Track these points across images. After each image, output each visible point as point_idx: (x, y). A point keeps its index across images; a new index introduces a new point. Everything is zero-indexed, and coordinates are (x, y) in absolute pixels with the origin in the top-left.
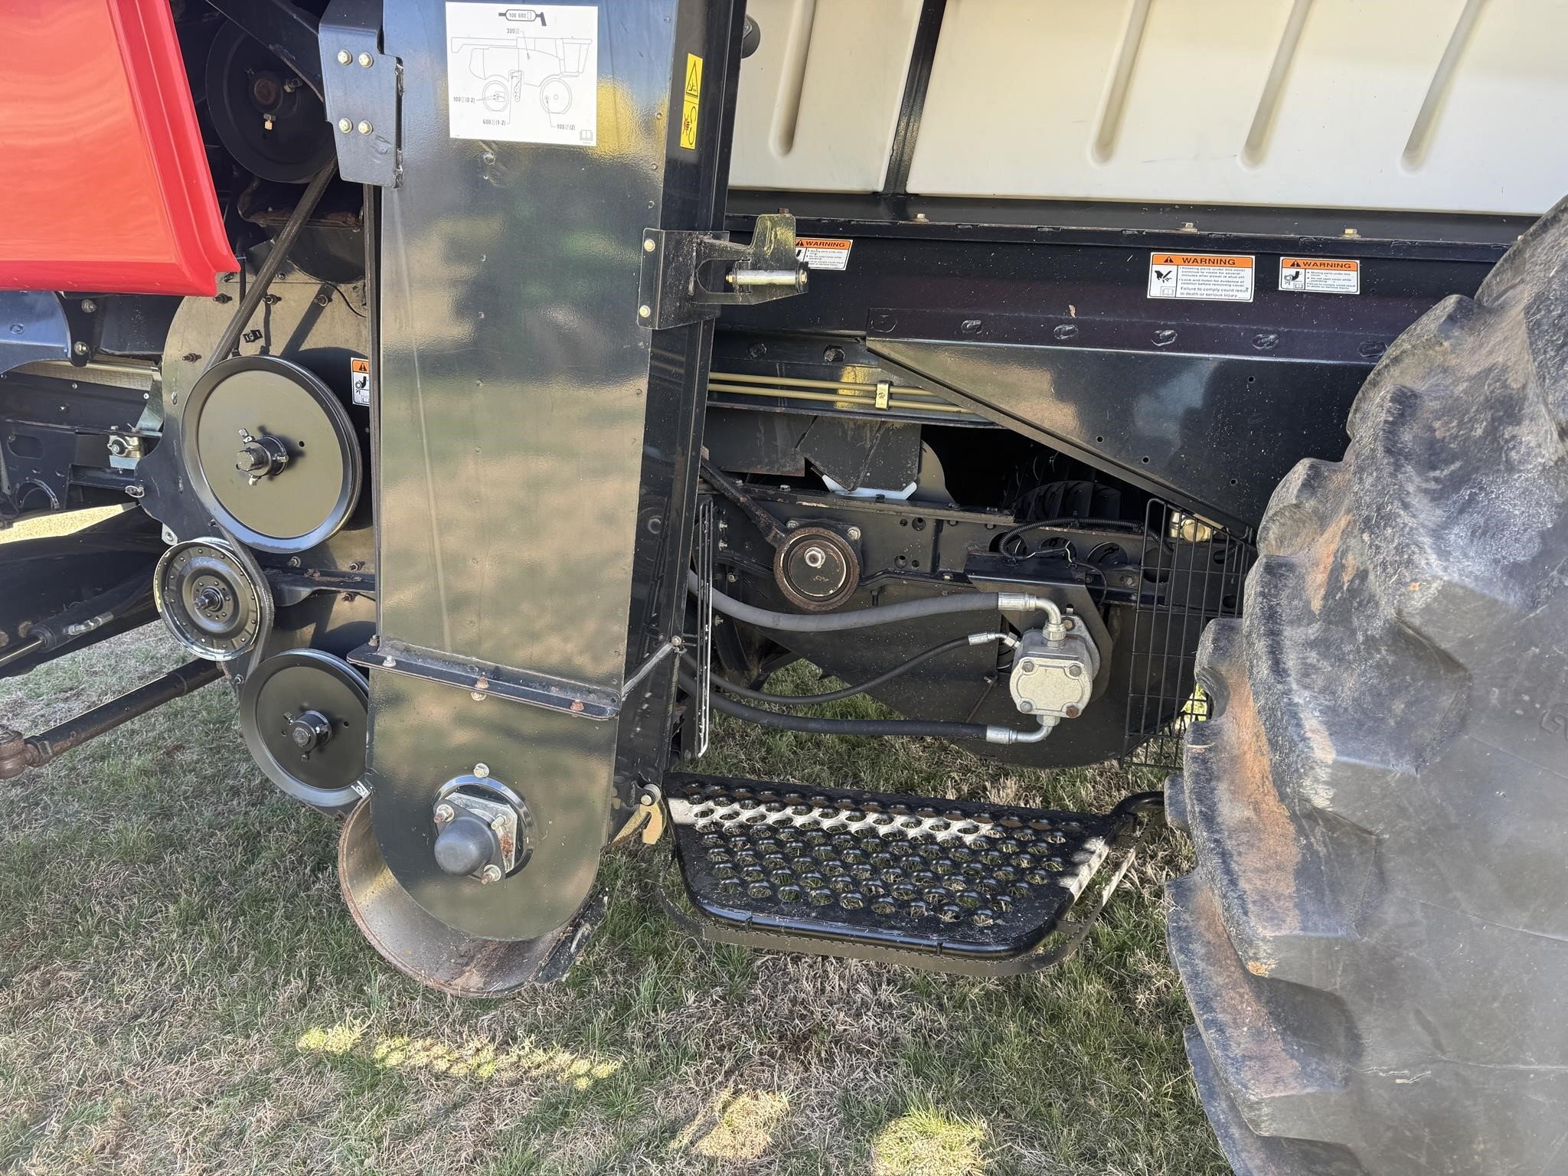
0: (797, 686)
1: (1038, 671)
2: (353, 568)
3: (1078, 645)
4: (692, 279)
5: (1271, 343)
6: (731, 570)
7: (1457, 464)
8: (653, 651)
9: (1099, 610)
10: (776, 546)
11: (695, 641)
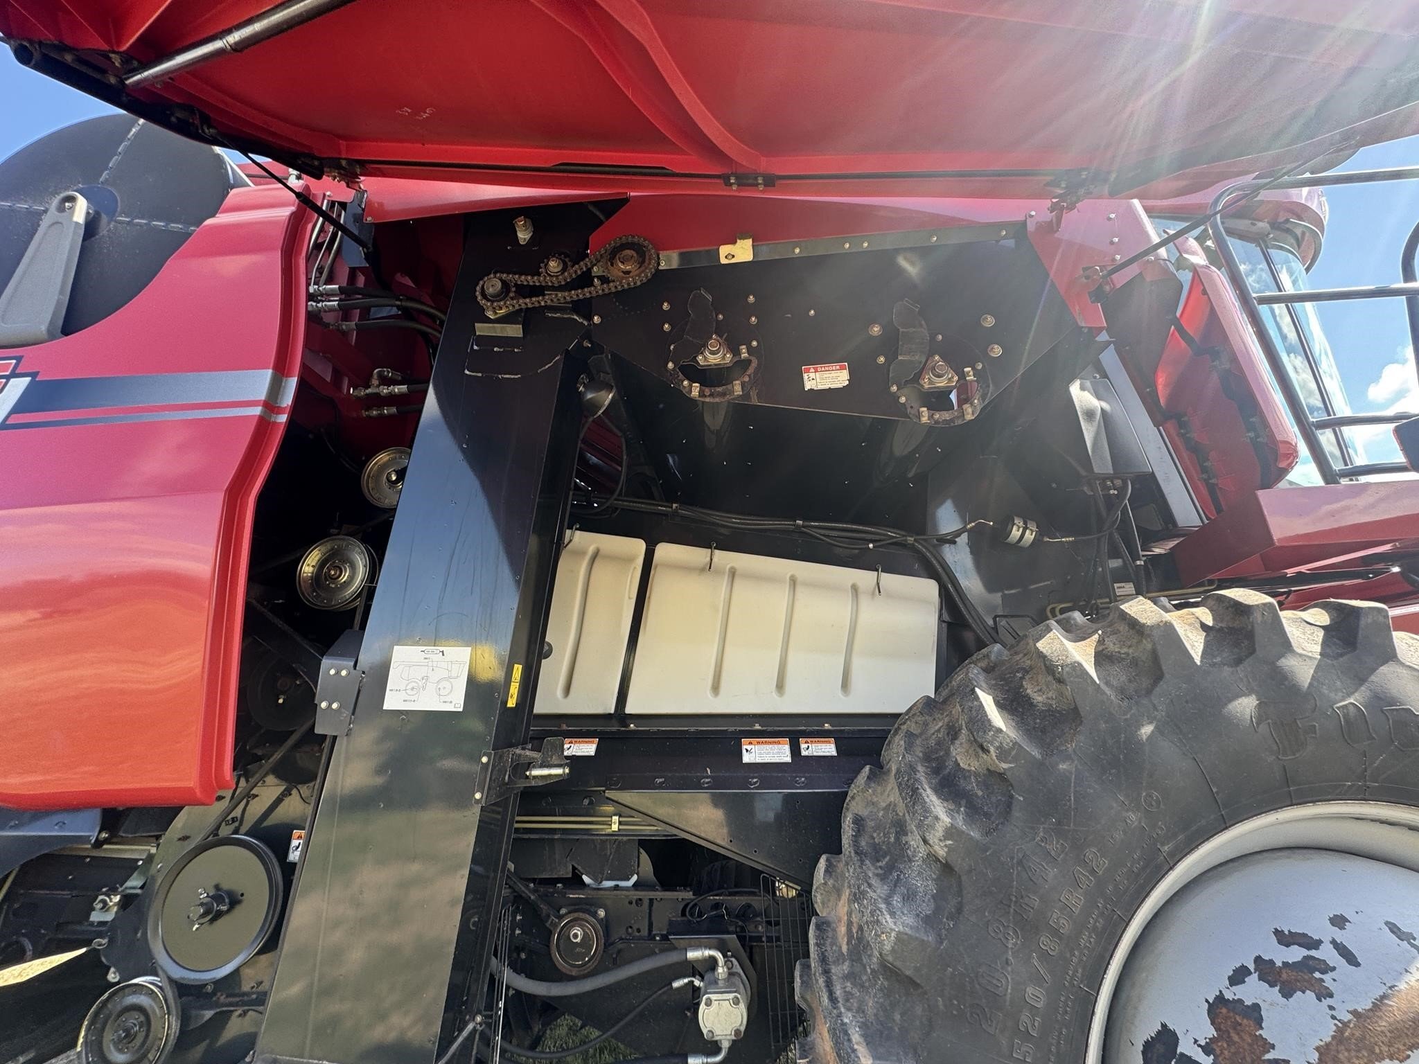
0: (570, 1029)
1: (715, 1004)
2: (253, 987)
3: (736, 980)
4: (508, 773)
5: (803, 783)
6: (523, 950)
7: (888, 858)
8: (461, 1030)
9: (745, 951)
10: (552, 929)
11: (491, 1017)
